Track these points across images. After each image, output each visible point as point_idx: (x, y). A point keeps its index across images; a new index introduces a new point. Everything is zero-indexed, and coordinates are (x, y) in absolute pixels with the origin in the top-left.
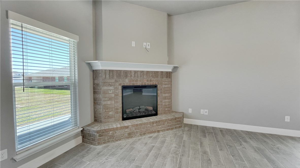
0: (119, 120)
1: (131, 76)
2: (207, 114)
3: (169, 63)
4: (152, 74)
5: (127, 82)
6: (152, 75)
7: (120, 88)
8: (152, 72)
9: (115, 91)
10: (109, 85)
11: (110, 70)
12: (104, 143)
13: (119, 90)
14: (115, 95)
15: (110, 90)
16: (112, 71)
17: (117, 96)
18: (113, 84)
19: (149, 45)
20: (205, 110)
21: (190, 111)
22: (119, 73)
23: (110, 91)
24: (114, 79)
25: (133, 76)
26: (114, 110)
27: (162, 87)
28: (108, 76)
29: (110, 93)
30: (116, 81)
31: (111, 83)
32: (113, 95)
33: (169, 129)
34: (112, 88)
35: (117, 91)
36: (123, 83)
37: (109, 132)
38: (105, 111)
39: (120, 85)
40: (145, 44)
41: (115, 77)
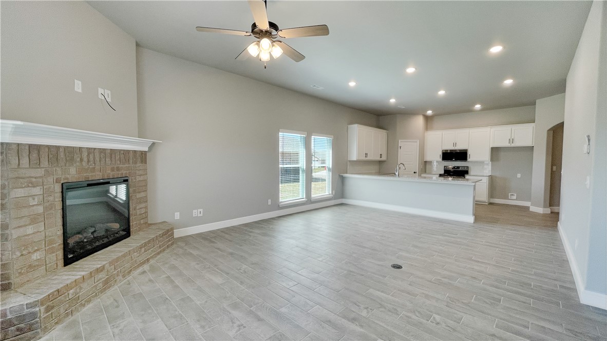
0: (55, 267)
1: (81, 160)
2: (201, 215)
3: (141, 135)
4: (120, 155)
5: (73, 174)
6: (120, 158)
7: (58, 188)
8: (120, 151)
9: (45, 198)
10: (30, 185)
11: (30, 146)
12: (57, 323)
13: (56, 195)
14: (46, 209)
15: (33, 196)
16: (38, 148)
17: (51, 209)
18: (41, 180)
19: (108, 94)
20: (199, 210)
21: (177, 216)
22: (54, 153)
23: (34, 199)
24: (43, 168)
25: (85, 159)
26: (44, 246)
27: (135, 181)
28: (25, 161)
29: (33, 206)
30: (48, 174)
31: (35, 178)
32: (40, 209)
33: (161, 251)
34: (37, 191)
35: (51, 198)
36: (63, 177)
37: (67, 294)
38: (22, 255)
39: (57, 181)
40: (101, 91)
41: (45, 163)
